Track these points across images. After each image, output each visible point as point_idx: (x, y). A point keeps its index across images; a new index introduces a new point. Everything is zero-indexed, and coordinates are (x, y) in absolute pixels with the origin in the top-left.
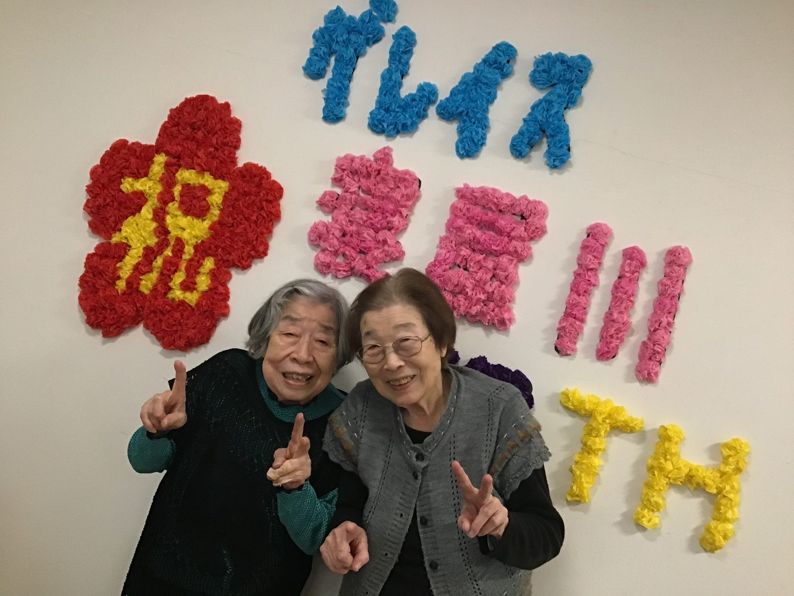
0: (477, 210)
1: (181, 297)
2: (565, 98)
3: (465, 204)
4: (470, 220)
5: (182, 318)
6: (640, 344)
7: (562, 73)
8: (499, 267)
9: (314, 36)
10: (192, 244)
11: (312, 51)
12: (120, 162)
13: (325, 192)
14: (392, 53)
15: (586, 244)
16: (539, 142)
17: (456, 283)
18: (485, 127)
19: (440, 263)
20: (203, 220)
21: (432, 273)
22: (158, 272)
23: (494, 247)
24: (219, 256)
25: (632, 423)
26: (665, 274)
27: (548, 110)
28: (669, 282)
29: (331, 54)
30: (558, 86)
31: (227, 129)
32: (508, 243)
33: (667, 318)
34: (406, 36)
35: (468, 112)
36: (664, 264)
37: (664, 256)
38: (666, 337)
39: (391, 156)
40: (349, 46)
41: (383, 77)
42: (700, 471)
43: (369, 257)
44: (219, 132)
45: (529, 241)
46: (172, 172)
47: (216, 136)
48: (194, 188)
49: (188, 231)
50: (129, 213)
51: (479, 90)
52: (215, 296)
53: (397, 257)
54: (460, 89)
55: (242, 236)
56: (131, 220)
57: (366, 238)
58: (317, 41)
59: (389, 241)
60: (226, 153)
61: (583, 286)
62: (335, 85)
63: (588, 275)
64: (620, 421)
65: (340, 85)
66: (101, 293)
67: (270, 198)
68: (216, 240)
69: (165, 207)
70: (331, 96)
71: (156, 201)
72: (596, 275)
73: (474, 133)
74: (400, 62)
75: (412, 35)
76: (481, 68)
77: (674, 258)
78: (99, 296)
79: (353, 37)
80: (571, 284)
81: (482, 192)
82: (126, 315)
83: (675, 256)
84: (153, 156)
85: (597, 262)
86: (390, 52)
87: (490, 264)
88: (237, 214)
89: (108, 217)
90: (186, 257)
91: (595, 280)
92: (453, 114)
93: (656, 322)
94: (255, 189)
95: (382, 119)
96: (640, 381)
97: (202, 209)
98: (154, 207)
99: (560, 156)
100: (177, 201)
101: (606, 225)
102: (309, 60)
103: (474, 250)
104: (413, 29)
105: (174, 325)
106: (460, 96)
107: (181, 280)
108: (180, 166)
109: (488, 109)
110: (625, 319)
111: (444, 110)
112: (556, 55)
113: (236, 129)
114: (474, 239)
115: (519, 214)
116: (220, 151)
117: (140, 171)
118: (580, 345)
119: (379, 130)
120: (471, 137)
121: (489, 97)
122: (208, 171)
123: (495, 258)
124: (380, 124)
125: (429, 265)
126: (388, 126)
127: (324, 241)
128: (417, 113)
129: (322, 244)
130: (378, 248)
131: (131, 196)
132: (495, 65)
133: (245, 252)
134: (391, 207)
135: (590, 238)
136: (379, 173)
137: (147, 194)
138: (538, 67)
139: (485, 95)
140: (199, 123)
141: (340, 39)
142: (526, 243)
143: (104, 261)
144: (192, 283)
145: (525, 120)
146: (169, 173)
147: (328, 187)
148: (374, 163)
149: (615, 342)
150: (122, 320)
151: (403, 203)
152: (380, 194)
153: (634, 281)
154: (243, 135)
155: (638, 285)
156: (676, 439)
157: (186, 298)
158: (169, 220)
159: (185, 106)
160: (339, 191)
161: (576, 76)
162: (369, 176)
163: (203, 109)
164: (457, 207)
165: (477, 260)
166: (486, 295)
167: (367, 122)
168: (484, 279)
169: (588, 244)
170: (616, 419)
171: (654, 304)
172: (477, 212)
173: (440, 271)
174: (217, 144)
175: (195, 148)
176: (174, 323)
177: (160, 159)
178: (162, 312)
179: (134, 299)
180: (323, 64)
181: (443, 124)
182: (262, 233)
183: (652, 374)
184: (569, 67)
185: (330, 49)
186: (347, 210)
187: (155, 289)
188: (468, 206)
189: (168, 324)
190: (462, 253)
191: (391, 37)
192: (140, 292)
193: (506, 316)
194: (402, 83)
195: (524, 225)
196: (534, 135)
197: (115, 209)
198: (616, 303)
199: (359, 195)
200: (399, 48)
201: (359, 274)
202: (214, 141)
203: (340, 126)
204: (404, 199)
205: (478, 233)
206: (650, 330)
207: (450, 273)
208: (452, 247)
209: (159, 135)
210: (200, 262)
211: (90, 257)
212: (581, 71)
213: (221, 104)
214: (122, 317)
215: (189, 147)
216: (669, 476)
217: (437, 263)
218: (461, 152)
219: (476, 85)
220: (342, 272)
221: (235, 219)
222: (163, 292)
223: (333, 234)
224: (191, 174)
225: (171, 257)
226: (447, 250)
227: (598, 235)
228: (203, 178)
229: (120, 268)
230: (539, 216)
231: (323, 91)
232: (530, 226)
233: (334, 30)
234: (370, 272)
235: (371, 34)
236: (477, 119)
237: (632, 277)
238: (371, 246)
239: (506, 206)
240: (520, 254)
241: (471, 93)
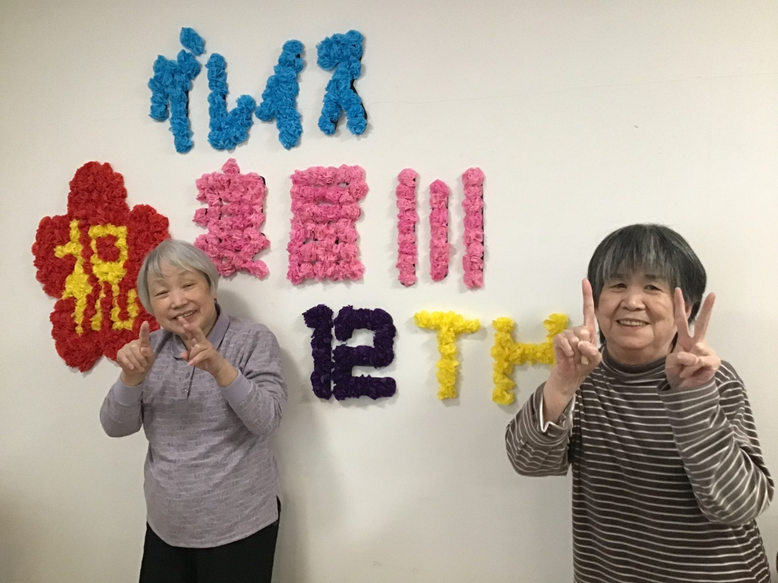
0: (310, 189)
1: (122, 326)
2: (348, 72)
3: (300, 187)
4: (307, 200)
6: (461, 260)
7: (340, 52)
8: (339, 230)
9: (150, 87)
10: (116, 283)
11: (152, 99)
12: (48, 236)
13: (197, 210)
14: (211, 80)
16: (340, 118)
17: (310, 254)
18: (297, 118)
19: (294, 241)
20: (119, 262)
21: (292, 251)
22: (100, 312)
23: (330, 216)
25: (469, 324)
26: (465, 195)
27: (337, 88)
28: (469, 202)
29: (167, 98)
30: (339, 65)
31: (112, 184)
32: (339, 209)
33: (475, 232)
34: (215, 62)
35: (279, 111)
36: (463, 187)
37: (462, 181)
38: (479, 248)
39: (236, 165)
40: (177, 86)
41: (210, 102)
42: (532, 348)
43: (241, 254)
44: (107, 189)
45: (356, 202)
46: (85, 232)
47: (106, 193)
48: (104, 239)
49: (110, 274)
50: (67, 273)
51: (281, 89)
53: (263, 247)
54: (267, 93)
56: (70, 278)
57: (236, 239)
58: (153, 90)
59: (252, 237)
61: (406, 225)
62: (176, 122)
63: (407, 216)
64: (460, 327)
66: (68, 341)
67: (159, 229)
68: (130, 274)
69: (89, 261)
70: (177, 131)
71: (82, 258)
72: (414, 213)
73: (288, 127)
74: (217, 86)
75: (222, 58)
76: (278, 69)
77: (468, 180)
79: (177, 78)
80: (398, 227)
82: (90, 351)
84: (69, 224)
85: (411, 202)
87: (332, 231)
89: (54, 281)
90: (115, 294)
91: (415, 217)
92: (269, 115)
94: (146, 225)
95: (218, 138)
97: (114, 253)
98: (82, 263)
99: (358, 123)
100: (96, 253)
101: (410, 169)
102: (152, 107)
103: (317, 223)
104: (220, 54)
106: (269, 99)
107: (117, 313)
108: (90, 225)
111: (261, 115)
113: (119, 182)
114: (313, 214)
115: (343, 182)
116: (112, 203)
117: (64, 238)
118: (418, 274)
119: (219, 147)
120: (287, 131)
121: (291, 92)
122: (109, 222)
123: (334, 225)
124: (219, 142)
125: (289, 245)
126: (224, 142)
128: (241, 124)
130: (247, 244)
131: (64, 260)
132: (288, 64)
134: (246, 207)
135: (401, 184)
136: (230, 183)
137: (75, 254)
138: (320, 53)
139: (286, 92)
140: (91, 187)
141: (168, 83)
142: (353, 205)
144: (125, 313)
145: (325, 102)
146: (83, 233)
147: (197, 206)
148: (224, 176)
149: (441, 264)
150: (89, 356)
151: (254, 202)
152: (236, 200)
153: (444, 209)
155: (448, 211)
156: (506, 329)
157: (125, 326)
158: (95, 270)
160: (206, 206)
161: (351, 51)
162: (223, 188)
163: (90, 174)
164: (295, 192)
165: (322, 230)
166: (336, 256)
167: (210, 143)
168: (330, 244)
169: (400, 190)
170: (457, 326)
171: (464, 223)
172: (310, 191)
173: (296, 248)
174: (108, 199)
175: (95, 207)
177: (74, 224)
178: (113, 342)
179: (91, 338)
180: (164, 108)
181: (267, 125)
183: (477, 281)
184: (343, 45)
185: (165, 94)
186: (216, 221)
187: (103, 325)
188: (303, 188)
190: (309, 228)
191: (206, 67)
192: (94, 331)
193: (355, 268)
194: (225, 102)
195: (348, 190)
196: (334, 113)
197: (57, 273)
198: (434, 232)
199: (222, 205)
200: (213, 74)
201: (241, 269)
202: (105, 197)
203: (192, 152)
204: (254, 198)
205: (315, 208)
206: (466, 246)
207: (304, 247)
208: (300, 226)
209: (68, 205)
210: (126, 296)
211: (53, 316)
212: (354, 46)
213: (103, 165)
214: (88, 353)
215: (91, 208)
216: (509, 359)
217: (292, 242)
218: (286, 144)
219: (278, 85)
220: (227, 271)
221: (139, 254)
222: (108, 326)
223: (211, 243)
224: (98, 228)
225: (105, 298)
226: (297, 230)
227: (405, 180)
228: (107, 229)
229: (74, 317)
230: (357, 179)
231: (170, 129)
232: (352, 190)
233: (162, 77)
234: (246, 266)
235: (189, 70)
236: (287, 114)
237: (439, 207)
238: (240, 244)
239: (330, 179)
240: (351, 215)
241: (276, 93)
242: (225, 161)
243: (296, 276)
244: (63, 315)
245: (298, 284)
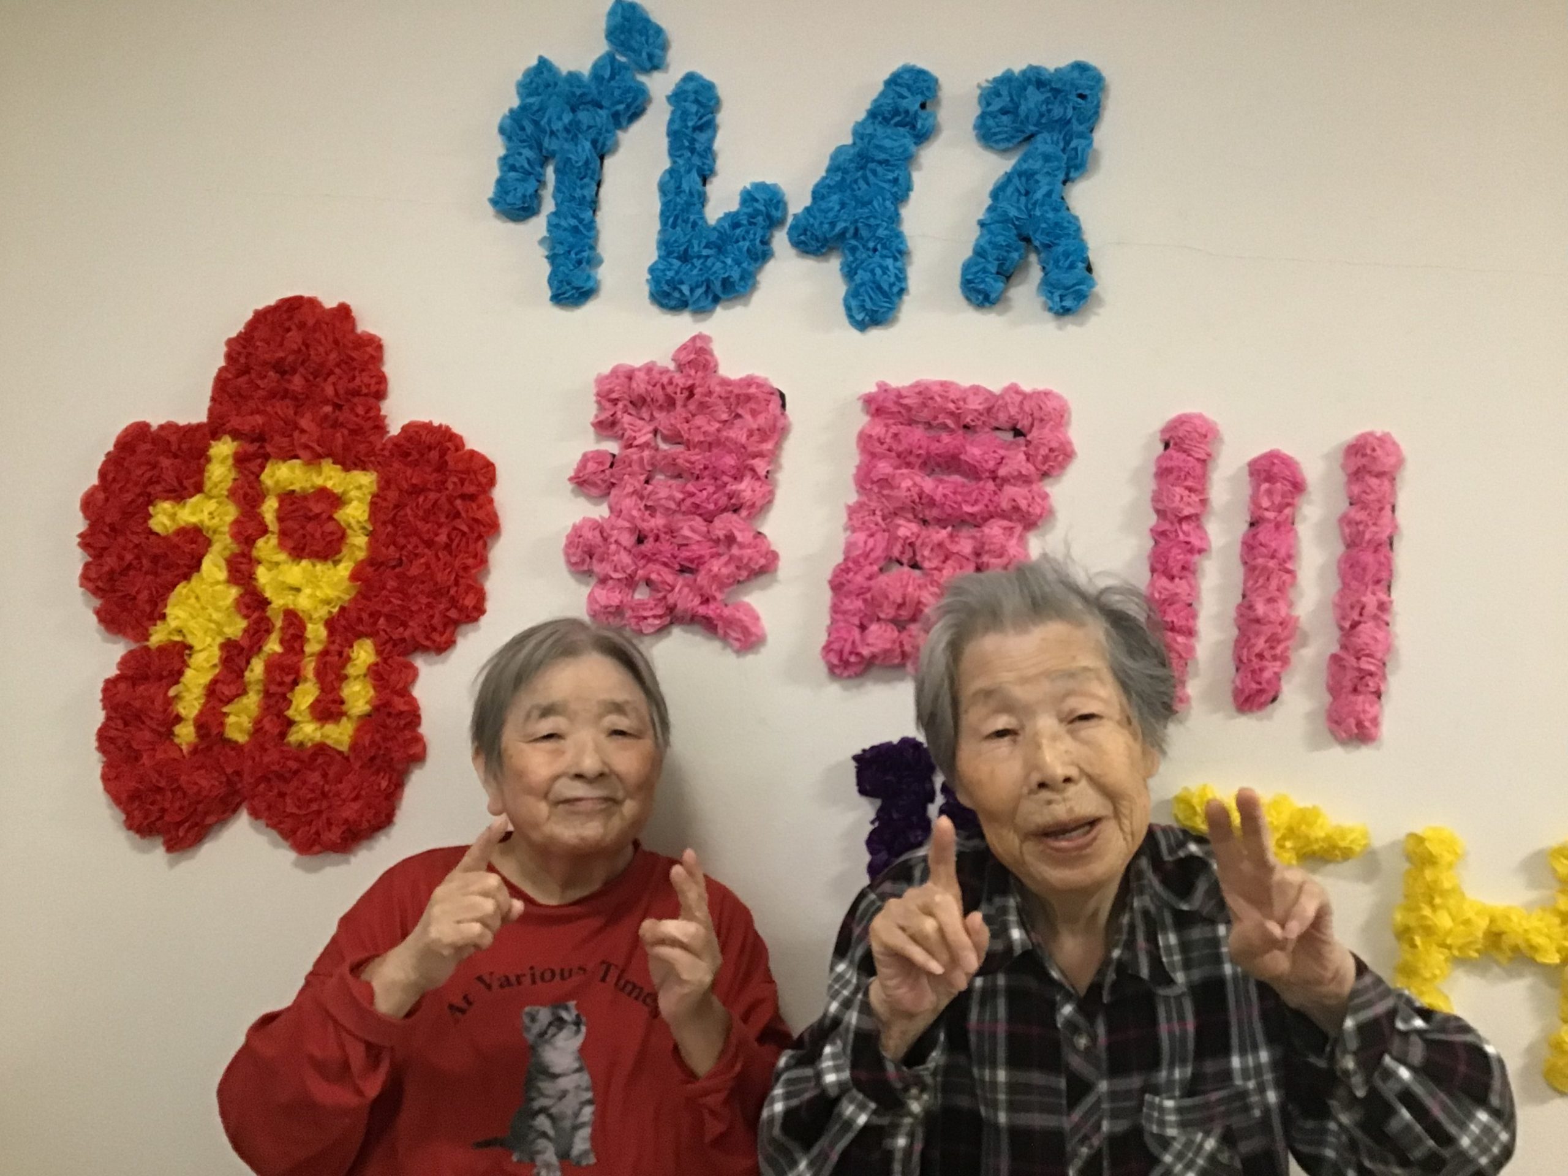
0: (917, 435)
1: (318, 736)
2: (1058, 159)
3: (887, 426)
4: (905, 459)
5: (327, 782)
6: (1324, 663)
7: (1044, 108)
8: (987, 548)
9: (502, 130)
10: (321, 618)
11: (503, 160)
12: (139, 472)
13: (585, 455)
14: (674, 135)
15: (1164, 465)
16: (1022, 266)
17: (899, 600)
18: (899, 253)
19: (856, 562)
20: (336, 563)
21: (846, 588)
22: (258, 692)
23: (967, 509)
24: (382, 633)
25: (1343, 839)
26: (1350, 498)
27: (1027, 193)
28: (1361, 516)
29: (544, 161)
30: (1039, 138)
31: (353, 359)
32: (995, 493)
33: (1374, 593)
34: (696, 92)
35: (857, 230)
36: (1344, 479)
37: (1341, 461)
38: (1380, 635)
39: (711, 354)
40: (580, 136)
41: (663, 188)
42: (1515, 918)
43: (702, 578)
44: (337, 371)
45: (1041, 480)
46: (253, 473)
47: (332, 379)
48: (305, 497)
49: (307, 591)
50: (177, 576)
51: (871, 178)
52: (389, 721)
53: (761, 567)
54: (832, 183)
55: (423, 582)
56: (185, 591)
57: (687, 538)
58: (509, 139)
59: (739, 537)
60: (360, 410)
61: (1177, 555)
62: (563, 223)
63: (1184, 533)
64: (1317, 840)
65: (573, 222)
66: (145, 759)
67: (470, 489)
68: (369, 599)
69: (250, 551)
70: (560, 250)
71: (229, 541)
72: (1200, 527)
73: (878, 271)
74: (693, 151)
75: (709, 87)
76: (868, 131)
77: (1364, 461)
78: (143, 765)
79: (584, 116)
80: (1149, 557)
81: (920, 393)
82: (206, 797)
83: (1364, 455)
84: (207, 447)
85: (1197, 499)
86: (669, 135)
87: (966, 546)
88: (405, 536)
89: (134, 593)
90: (313, 647)
91: (1202, 539)
92: (826, 239)
93: (1352, 607)
94: (435, 475)
95: (677, 278)
96: (1343, 743)
97: (329, 539)
98: (227, 553)
99: (1074, 285)
100: (273, 533)
101: (1200, 416)
102: (500, 182)
103: (925, 522)
104: (708, 76)
105: (311, 801)
106: (835, 198)
107: (310, 699)
108: (266, 457)
109: (898, 214)
110: (1283, 613)
111: (805, 234)
112: (1024, 73)
113: (372, 357)
114: (920, 498)
115: (1007, 426)
116: (346, 408)
117: (186, 483)
118: (1193, 688)
119: (673, 303)
120: (874, 282)
121: (895, 189)
122: (328, 455)
123: (974, 531)
124: (675, 288)
125: (834, 571)
126: (692, 290)
127: (601, 560)
128: (748, 250)
129: (597, 568)
130: (719, 555)
131: (176, 540)
132: (897, 119)
133: (437, 616)
134: (730, 461)
135: (1171, 451)
136: (691, 395)
137: (208, 528)
138: (988, 104)
139: (886, 186)
140: (291, 358)
141: (557, 126)
142: (1035, 487)
143: (142, 688)
144: (334, 702)
145: (982, 224)
146: (246, 476)
147: (590, 443)
148: (677, 375)
149: (1272, 667)
150: (200, 807)
151: (752, 449)
152: (702, 439)
153: (1285, 526)
154: (390, 367)
155: (1296, 533)
156: (1447, 857)
157: (328, 737)
158: (263, 575)
159: (256, 328)
160: (612, 447)
161: (1074, 108)
162: (670, 403)
163: (293, 327)
164: (870, 436)
165: (936, 541)
167: (646, 290)
169: (1169, 464)
170: (1307, 837)
171: (1339, 568)
172: (916, 438)
173: (859, 579)
174: (337, 394)
175: (292, 413)
176: (309, 796)
177: (223, 449)
178: (281, 777)
179: (219, 760)
180: (530, 186)
181: (809, 264)
182: (466, 568)
183: (1367, 724)
184: (1056, 92)
185: (541, 151)
186: (638, 486)
187: (258, 729)
188: (894, 429)
189: (299, 799)
190: (902, 532)
191: (664, 100)
192: (229, 741)
194: (705, 193)
195: (1024, 449)
196: (1008, 252)
197: (146, 573)
198: (1257, 582)
199: (657, 449)
200: (685, 121)
201: (688, 618)
202: (329, 391)
203: (590, 308)
204: (755, 438)
205: (928, 484)
206: (1342, 628)
207: (883, 579)
208: (877, 524)
209: (213, 399)
210: (345, 655)
211: (110, 687)
212: (1082, 96)
213: (332, 310)
214: (199, 802)
215: (280, 413)
216: (1449, 941)
217: (851, 565)
218: (859, 317)
219: (863, 168)
220: (650, 621)
221: (403, 547)
222: (276, 731)
223: (616, 542)
224: (292, 470)
225: (281, 655)
226: (868, 533)
227: (1187, 442)
228: (320, 473)
229: (177, 697)
230: (1052, 423)
231: (542, 242)
232: (1037, 448)
233: (542, 109)
234: (709, 611)
235: (620, 102)
236: (880, 239)
237: (1279, 519)
238: (703, 553)
239: (976, 414)
240: (1028, 512)
241: (855, 187)
242: (685, 338)
243: (851, 653)
244: (141, 689)
245: (849, 677)
